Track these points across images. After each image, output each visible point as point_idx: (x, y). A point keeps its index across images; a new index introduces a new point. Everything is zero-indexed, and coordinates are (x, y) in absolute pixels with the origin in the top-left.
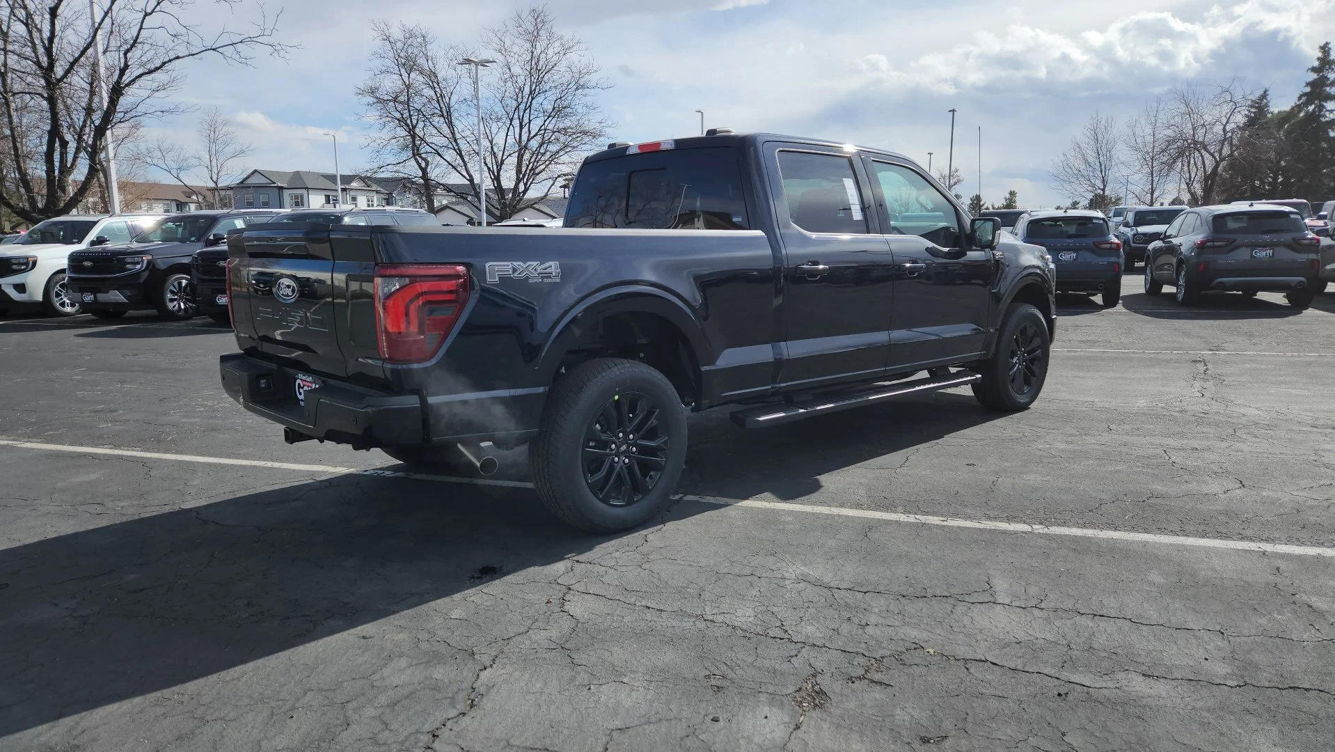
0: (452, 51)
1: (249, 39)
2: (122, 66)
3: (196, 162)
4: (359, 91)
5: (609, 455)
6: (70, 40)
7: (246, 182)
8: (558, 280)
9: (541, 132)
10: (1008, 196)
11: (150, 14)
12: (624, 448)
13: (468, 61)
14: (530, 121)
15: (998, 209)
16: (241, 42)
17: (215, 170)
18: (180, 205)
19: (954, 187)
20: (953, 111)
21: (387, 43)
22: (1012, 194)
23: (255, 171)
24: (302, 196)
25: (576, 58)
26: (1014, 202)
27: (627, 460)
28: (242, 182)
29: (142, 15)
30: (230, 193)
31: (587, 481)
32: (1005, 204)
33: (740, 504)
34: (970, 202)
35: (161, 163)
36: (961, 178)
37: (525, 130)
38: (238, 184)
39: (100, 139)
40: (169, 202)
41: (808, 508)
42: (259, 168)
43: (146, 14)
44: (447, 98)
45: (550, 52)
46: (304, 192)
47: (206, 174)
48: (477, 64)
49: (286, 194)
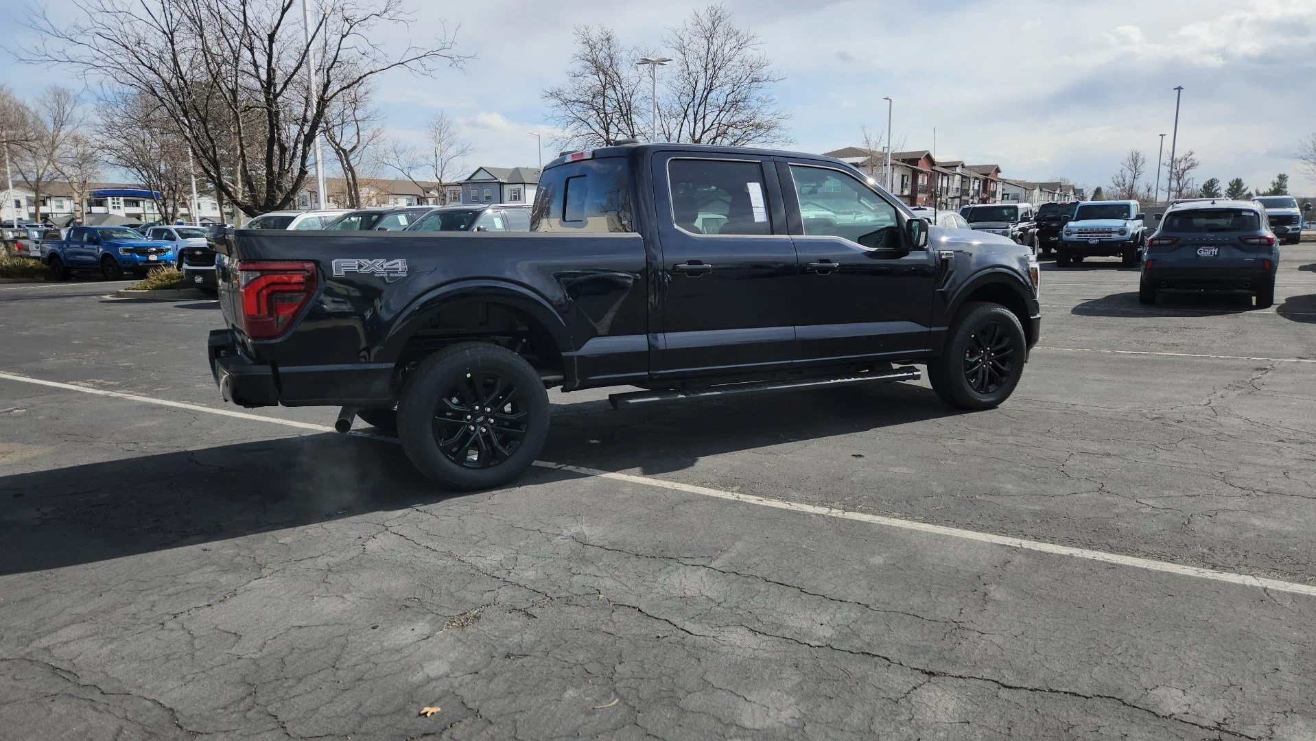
0: (635, 51)
1: (432, 53)
2: (326, 82)
3: (423, 161)
4: (545, 94)
5: (464, 424)
6: (286, 62)
7: (473, 178)
8: (405, 275)
9: (714, 126)
10: (1276, 180)
11: (346, 36)
12: (481, 419)
13: (646, 61)
14: (704, 117)
15: (1264, 194)
16: (425, 56)
17: (439, 168)
18: (420, 200)
19: (1187, 172)
20: (1179, 88)
21: (587, 46)
22: (1282, 178)
23: (481, 168)
24: (519, 191)
25: (750, 53)
26: (1285, 187)
27: (484, 430)
28: (469, 179)
29: (340, 36)
30: (460, 188)
31: (438, 444)
32: (1272, 189)
33: (604, 475)
34: (1229, 187)
35: (395, 163)
36: (1196, 162)
37: (700, 124)
38: (466, 180)
39: (309, 146)
40: (410, 197)
41: (667, 484)
42: (483, 166)
43: (343, 36)
44: (628, 96)
45: (727, 49)
46: (521, 186)
47: (433, 173)
48: (654, 63)
49: (506, 188)
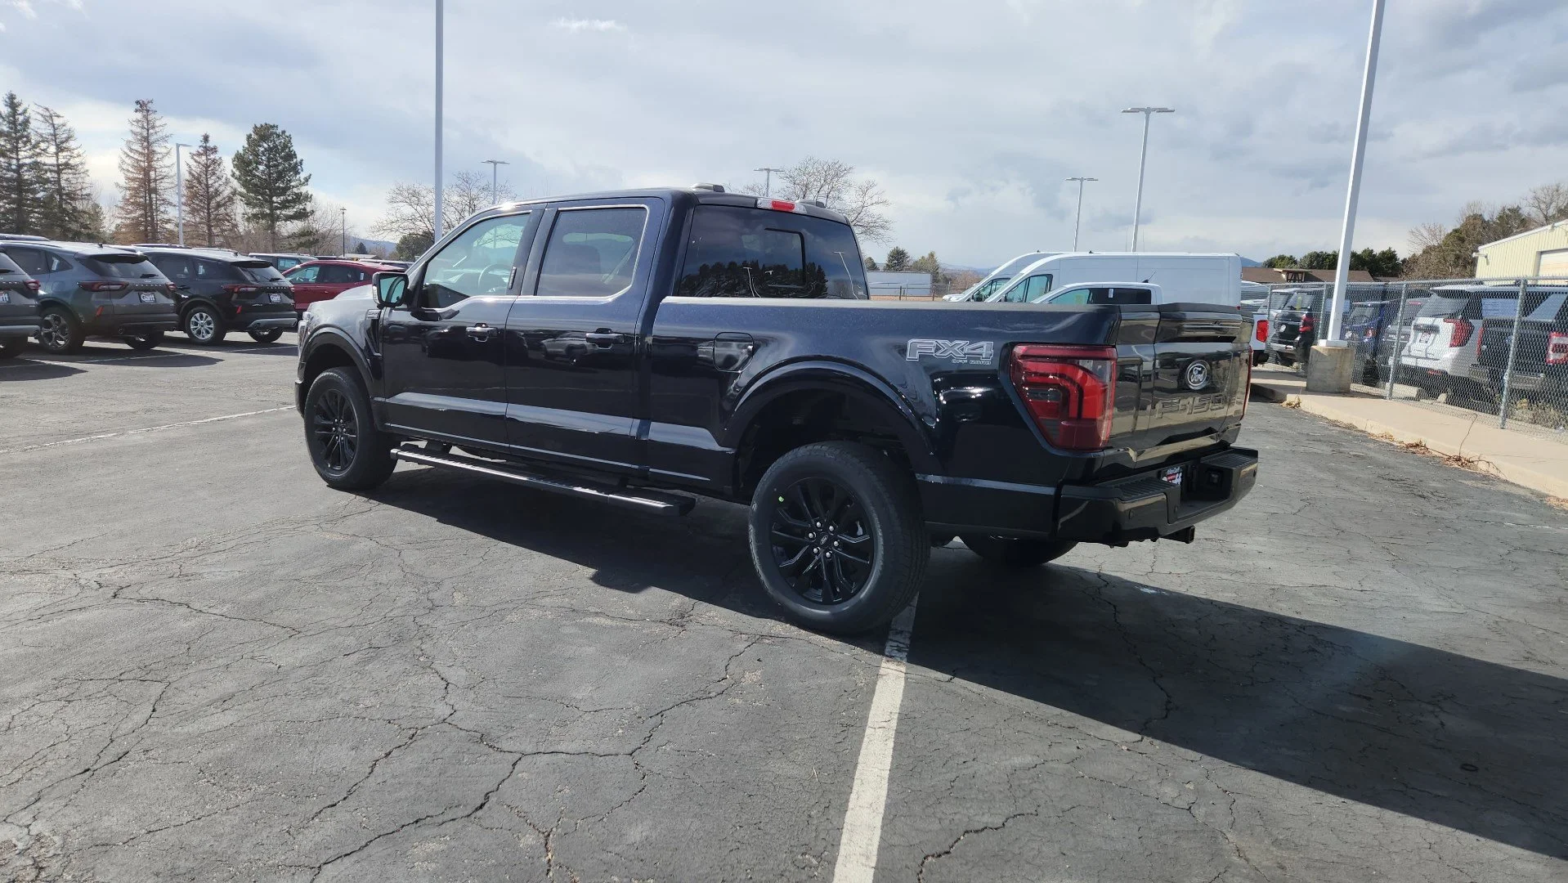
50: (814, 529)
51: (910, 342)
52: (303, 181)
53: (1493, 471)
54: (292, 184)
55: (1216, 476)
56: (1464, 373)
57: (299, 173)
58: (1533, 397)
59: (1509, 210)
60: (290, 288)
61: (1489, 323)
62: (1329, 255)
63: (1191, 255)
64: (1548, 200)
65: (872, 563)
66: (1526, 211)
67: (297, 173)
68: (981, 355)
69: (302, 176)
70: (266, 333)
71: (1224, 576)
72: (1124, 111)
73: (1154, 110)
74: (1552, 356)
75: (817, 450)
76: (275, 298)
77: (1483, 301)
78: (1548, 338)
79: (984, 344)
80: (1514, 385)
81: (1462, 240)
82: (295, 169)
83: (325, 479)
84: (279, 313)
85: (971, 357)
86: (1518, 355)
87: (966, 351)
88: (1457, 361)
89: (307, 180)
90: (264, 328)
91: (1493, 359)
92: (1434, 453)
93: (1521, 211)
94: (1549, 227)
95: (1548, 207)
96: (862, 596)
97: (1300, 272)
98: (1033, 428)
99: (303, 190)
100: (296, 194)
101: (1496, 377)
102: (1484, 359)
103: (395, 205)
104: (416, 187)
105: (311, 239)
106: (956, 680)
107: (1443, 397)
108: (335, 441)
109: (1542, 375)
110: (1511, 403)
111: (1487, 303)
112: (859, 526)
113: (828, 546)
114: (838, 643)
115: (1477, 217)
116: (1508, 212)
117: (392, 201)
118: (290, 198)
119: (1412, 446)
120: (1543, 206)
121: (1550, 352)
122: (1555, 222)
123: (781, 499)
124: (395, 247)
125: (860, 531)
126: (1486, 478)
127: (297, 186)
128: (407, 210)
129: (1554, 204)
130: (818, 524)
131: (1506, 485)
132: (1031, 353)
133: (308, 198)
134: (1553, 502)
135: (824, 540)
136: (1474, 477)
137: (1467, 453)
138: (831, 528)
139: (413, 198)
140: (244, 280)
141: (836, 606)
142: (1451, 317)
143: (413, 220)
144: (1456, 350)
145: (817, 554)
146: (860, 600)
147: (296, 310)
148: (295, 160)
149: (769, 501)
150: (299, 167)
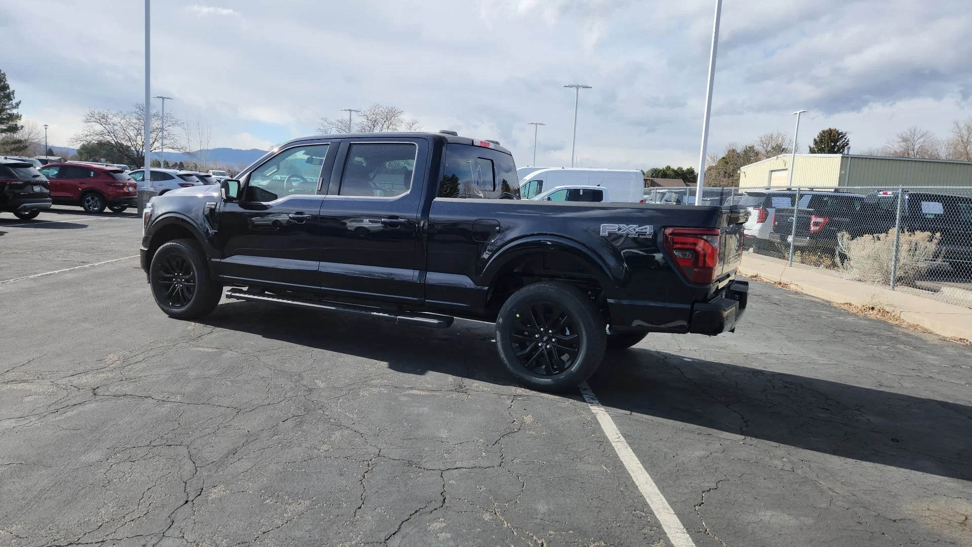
50: (539, 332)
51: (602, 225)
52: (14, 105)
53: (799, 290)
54: (7, 107)
55: (738, 296)
56: (767, 237)
57: (12, 100)
58: (802, 249)
59: (749, 147)
60: (46, 182)
61: (778, 210)
62: (661, 170)
63: (610, 170)
64: (767, 142)
65: (578, 350)
66: (758, 148)
67: (10, 99)
68: (646, 233)
69: (14, 102)
70: (27, 213)
71: (717, 350)
72: (565, 87)
73: (581, 86)
74: (813, 228)
75: (542, 287)
76: (37, 189)
77: (773, 198)
78: (810, 219)
79: (648, 226)
80: (797, 244)
81: (727, 163)
82: (9, 97)
83: (166, 312)
84: (37, 199)
85: (639, 234)
86: (797, 227)
87: (637, 230)
88: (761, 230)
89: (18, 104)
90: (25, 209)
91: (782, 228)
92: (766, 280)
93: (754, 148)
94: (775, 157)
95: (767, 146)
96: (573, 369)
97: (649, 180)
98: (676, 271)
99: (15, 111)
100: (9, 114)
101: (784, 239)
102: (777, 229)
103: (89, 124)
104: (105, 112)
105: (21, 146)
106: (633, 413)
107: (751, 250)
108: (175, 288)
109: (808, 238)
110: (794, 253)
111: (775, 200)
112: (567, 329)
113: (547, 342)
114: (558, 397)
115: (734, 151)
116: (748, 148)
117: (87, 121)
118: (5, 117)
119: (753, 277)
120: (765, 146)
121: (812, 226)
122: (778, 155)
123: (518, 315)
124: (76, 153)
125: (568, 333)
126: (796, 293)
127: (10, 109)
128: (98, 128)
129: (770, 145)
130: (542, 329)
131: (807, 296)
132: (676, 231)
133: (18, 117)
134: (835, 305)
135: (545, 338)
136: (790, 292)
137: (784, 280)
138: (550, 331)
139: (102, 120)
140: (12, 176)
141: (556, 376)
142: (756, 207)
143: (102, 134)
144: (760, 224)
145: (542, 346)
146: (572, 372)
147: (50, 197)
148: (8, 91)
149: (510, 316)
150: (12, 96)
